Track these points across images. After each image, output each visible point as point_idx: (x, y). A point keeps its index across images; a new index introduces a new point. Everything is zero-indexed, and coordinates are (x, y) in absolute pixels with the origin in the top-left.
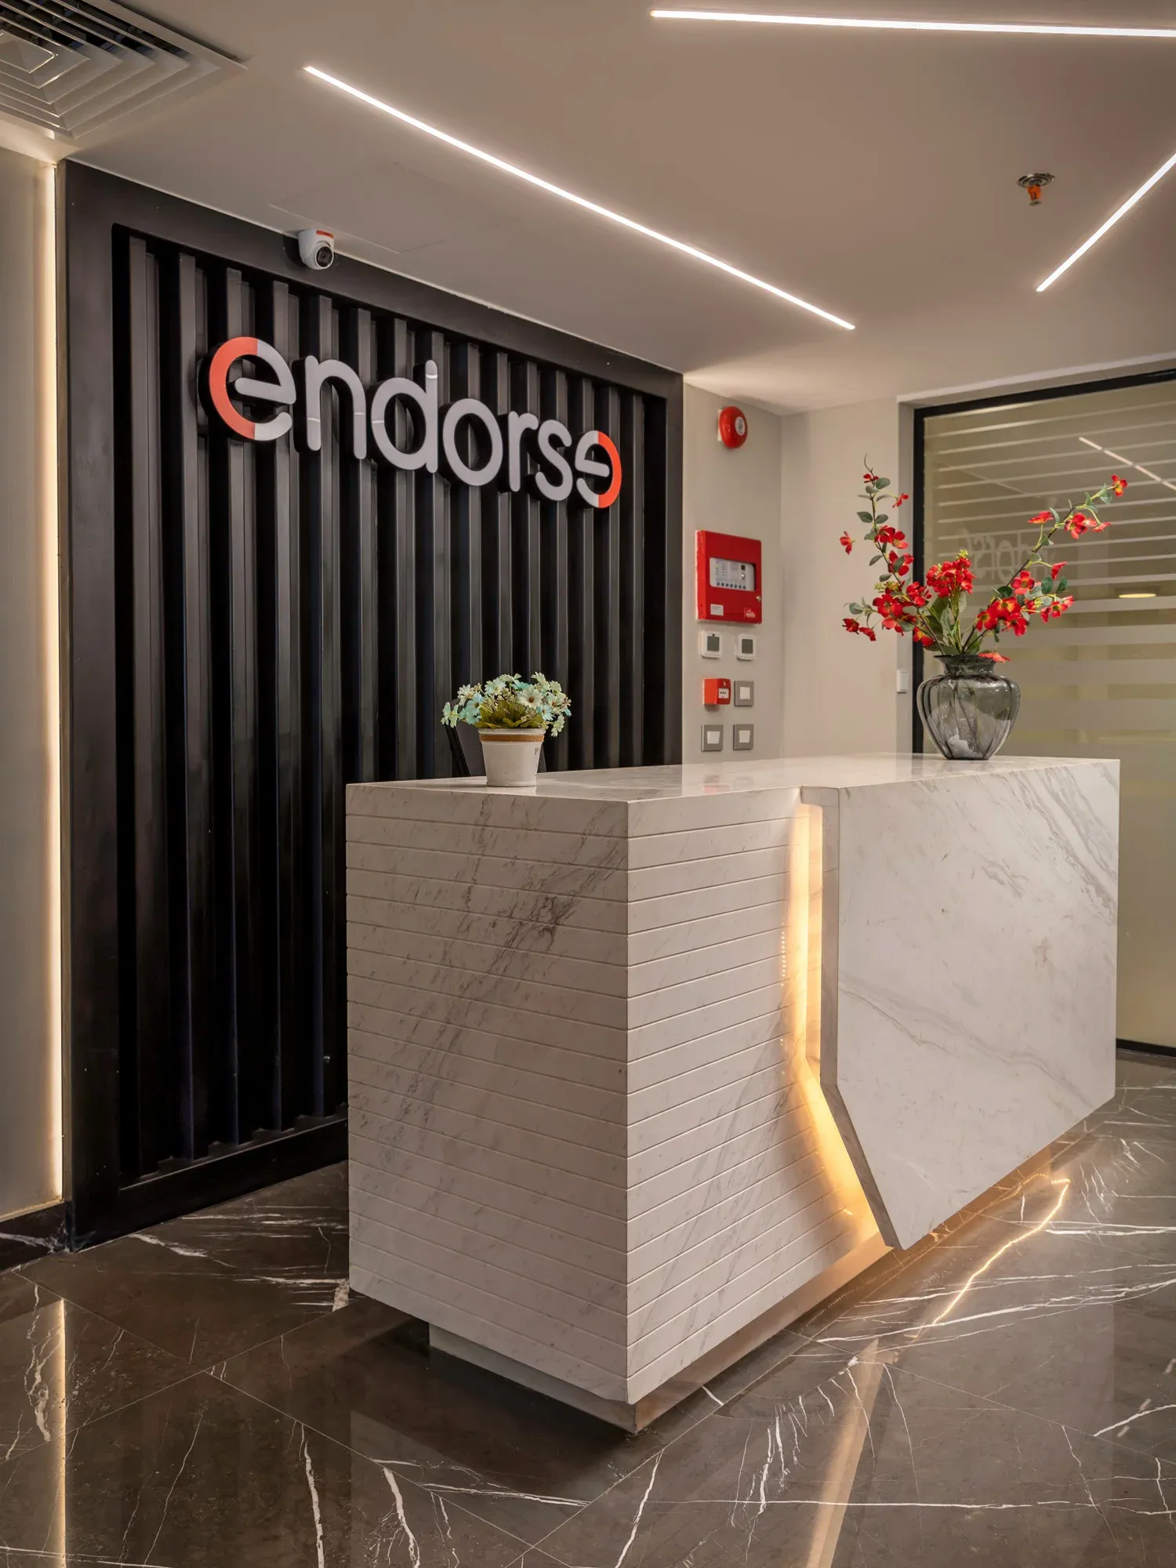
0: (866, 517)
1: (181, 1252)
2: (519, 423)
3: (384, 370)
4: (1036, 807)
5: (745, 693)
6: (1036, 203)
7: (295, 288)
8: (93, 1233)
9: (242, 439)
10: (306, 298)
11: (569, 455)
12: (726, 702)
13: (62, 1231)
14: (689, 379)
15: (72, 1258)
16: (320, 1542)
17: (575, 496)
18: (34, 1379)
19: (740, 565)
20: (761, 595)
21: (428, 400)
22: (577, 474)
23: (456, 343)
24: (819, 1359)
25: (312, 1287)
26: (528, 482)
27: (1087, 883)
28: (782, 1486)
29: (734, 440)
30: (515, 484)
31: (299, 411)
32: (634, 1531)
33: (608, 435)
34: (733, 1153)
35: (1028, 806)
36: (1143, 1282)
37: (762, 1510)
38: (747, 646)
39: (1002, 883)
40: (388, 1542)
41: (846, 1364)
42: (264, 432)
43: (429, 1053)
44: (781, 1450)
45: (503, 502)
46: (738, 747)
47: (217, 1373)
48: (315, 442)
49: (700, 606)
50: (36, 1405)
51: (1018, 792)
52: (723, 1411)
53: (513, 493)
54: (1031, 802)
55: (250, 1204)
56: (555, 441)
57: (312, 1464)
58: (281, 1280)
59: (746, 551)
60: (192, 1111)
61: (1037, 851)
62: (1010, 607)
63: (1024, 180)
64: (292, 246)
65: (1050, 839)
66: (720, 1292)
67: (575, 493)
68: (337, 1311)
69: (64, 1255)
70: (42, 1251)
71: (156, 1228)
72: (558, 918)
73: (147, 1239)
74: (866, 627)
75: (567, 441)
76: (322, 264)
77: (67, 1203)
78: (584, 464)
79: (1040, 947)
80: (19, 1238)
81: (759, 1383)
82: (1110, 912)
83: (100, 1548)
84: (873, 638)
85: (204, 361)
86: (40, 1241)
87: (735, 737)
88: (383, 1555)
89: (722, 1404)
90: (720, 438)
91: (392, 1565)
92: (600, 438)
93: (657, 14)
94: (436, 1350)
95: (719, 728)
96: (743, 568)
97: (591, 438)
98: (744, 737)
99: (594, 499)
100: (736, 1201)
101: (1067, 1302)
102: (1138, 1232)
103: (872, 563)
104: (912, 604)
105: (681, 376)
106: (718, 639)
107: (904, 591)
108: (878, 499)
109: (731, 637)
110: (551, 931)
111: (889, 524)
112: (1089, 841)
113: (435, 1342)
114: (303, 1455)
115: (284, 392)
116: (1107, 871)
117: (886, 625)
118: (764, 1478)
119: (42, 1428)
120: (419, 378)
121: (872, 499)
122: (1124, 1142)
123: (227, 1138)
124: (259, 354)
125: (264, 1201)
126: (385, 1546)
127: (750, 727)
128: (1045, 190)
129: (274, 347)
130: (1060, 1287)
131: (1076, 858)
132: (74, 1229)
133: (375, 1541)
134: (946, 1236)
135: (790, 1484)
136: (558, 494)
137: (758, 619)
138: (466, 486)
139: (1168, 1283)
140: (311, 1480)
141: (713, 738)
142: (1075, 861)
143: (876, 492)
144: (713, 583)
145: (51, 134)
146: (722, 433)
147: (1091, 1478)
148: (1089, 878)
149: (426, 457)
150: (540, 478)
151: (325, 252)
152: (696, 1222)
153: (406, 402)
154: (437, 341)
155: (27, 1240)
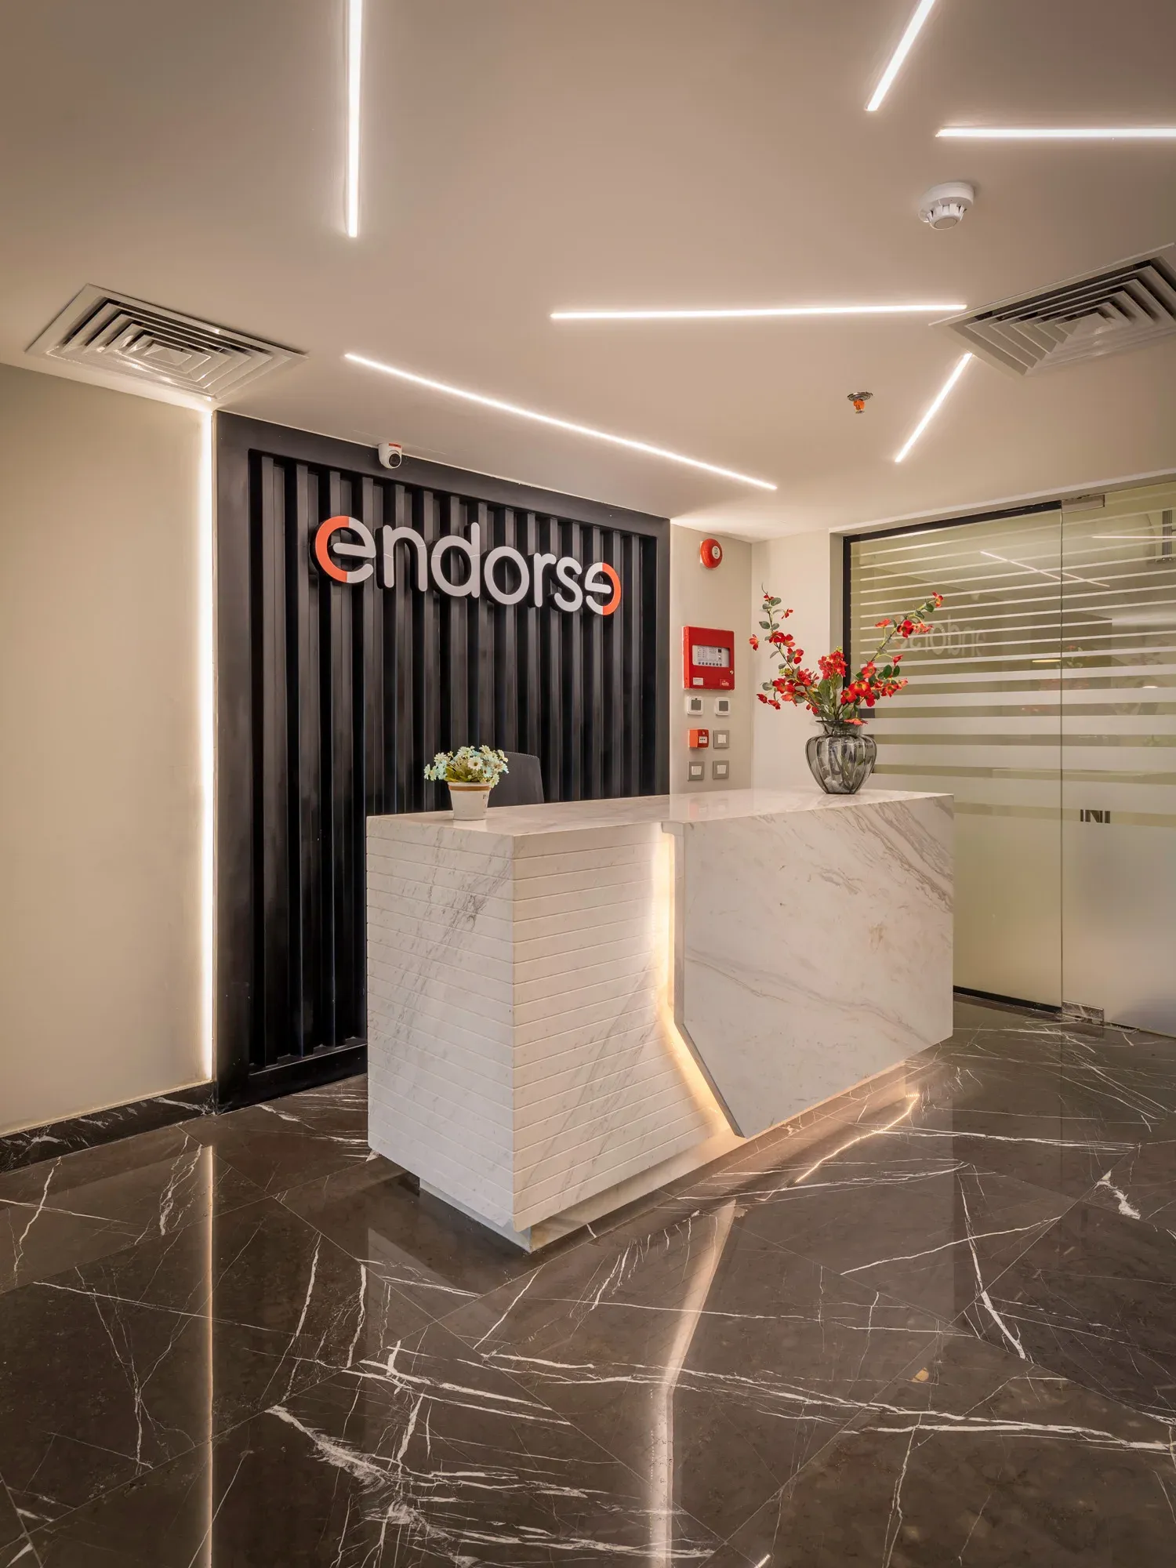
0: (765, 625)
1: (284, 1117)
2: (541, 561)
3: (444, 530)
4: (869, 830)
5: (722, 739)
6: (861, 412)
7: (378, 481)
8: (231, 1103)
9: (338, 583)
10: (387, 486)
11: (581, 581)
12: (706, 745)
13: (211, 1101)
14: (673, 521)
15: (214, 1118)
16: (305, 1308)
17: (585, 609)
18: (167, 1195)
19: (717, 650)
20: (733, 670)
21: (473, 550)
22: (586, 593)
23: (497, 510)
24: (672, 1210)
25: (358, 1145)
26: (549, 601)
27: (922, 883)
28: (613, 1293)
29: (712, 563)
30: (539, 601)
31: (379, 561)
32: (505, 1316)
33: (612, 566)
34: (604, 1067)
35: (863, 830)
36: (925, 1171)
37: (593, 1308)
38: (724, 706)
39: (838, 884)
40: (348, 1311)
41: (690, 1216)
42: (353, 577)
43: (410, 994)
44: (622, 1270)
45: (532, 614)
46: (718, 777)
47: (279, 1199)
48: (389, 581)
49: (685, 679)
50: (163, 1212)
51: (854, 823)
52: (595, 1241)
53: (537, 608)
54: (865, 827)
55: (339, 1087)
56: (569, 572)
57: (318, 1260)
58: (341, 1139)
59: (723, 640)
60: (304, 1022)
61: (871, 861)
62: (864, 687)
63: (851, 397)
64: (375, 453)
65: (886, 853)
66: (593, 1160)
67: (584, 605)
68: (370, 1161)
69: (211, 1116)
70: (197, 1113)
71: (274, 1101)
72: (477, 909)
73: (266, 1108)
74: (773, 699)
75: (579, 570)
76: (393, 465)
77: (214, 1082)
78: (590, 585)
79: (876, 929)
80: (182, 1104)
81: (624, 1225)
82: (946, 904)
83: (172, 1302)
84: (778, 707)
85: (312, 535)
86: (196, 1107)
87: (714, 769)
88: (340, 1321)
89: (595, 1237)
90: (701, 561)
91: (345, 1326)
92: (604, 568)
93: (557, 316)
94: (422, 1189)
95: (702, 764)
96: (720, 651)
97: (597, 567)
98: (721, 769)
99: (598, 609)
100: (607, 1100)
101: (865, 1181)
102: (938, 1135)
103: (772, 656)
104: (802, 684)
105: (668, 520)
106: (700, 701)
107: (795, 676)
108: (774, 613)
109: (711, 701)
110: (474, 917)
111: (779, 630)
112: (924, 853)
113: (422, 1186)
114: (314, 1253)
115: (368, 550)
116: (944, 875)
117: (785, 698)
118: (604, 1287)
119: (162, 1227)
120: (467, 536)
121: (769, 613)
122: (959, 1070)
123: (328, 1043)
124: (350, 527)
125: (349, 1086)
126: (344, 1314)
127: (726, 763)
128: (867, 403)
129: (362, 522)
130: (867, 1171)
131: (910, 866)
132: (218, 1100)
133: (339, 1311)
134: (798, 1131)
135: (619, 1292)
136: (573, 607)
137: (731, 687)
138: (504, 606)
139: (943, 1172)
140: (314, 1269)
141: (696, 771)
142: (909, 866)
143: (770, 608)
144: (695, 663)
145: (209, 399)
146: (703, 558)
147: (825, 1302)
148: (924, 879)
149: (472, 587)
150: (558, 598)
151: (394, 458)
152: (572, 1113)
153: (458, 551)
154: (483, 511)
155: (187, 1106)
